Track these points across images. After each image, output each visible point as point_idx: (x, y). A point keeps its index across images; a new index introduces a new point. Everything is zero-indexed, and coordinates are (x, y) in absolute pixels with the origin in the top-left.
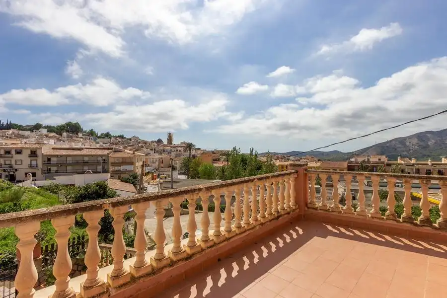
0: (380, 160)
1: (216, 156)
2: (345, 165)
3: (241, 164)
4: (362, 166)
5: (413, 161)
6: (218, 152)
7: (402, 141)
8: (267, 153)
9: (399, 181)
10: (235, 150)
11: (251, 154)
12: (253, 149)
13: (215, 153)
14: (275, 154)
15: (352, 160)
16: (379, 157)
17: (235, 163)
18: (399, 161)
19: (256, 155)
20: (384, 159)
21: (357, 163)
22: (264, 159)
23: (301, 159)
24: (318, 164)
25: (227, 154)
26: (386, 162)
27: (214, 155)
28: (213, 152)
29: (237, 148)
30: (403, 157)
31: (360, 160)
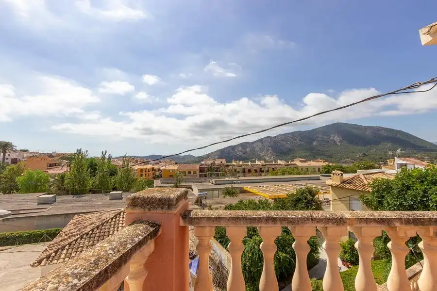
0: (221, 162)
1: (53, 160)
2: (197, 167)
3: (88, 170)
4: (211, 167)
5: (241, 163)
6: (58, 155)
7: (233, 148)
8: (124, 157)
9: (235, 179)
10: (80, 153)
11: (103, 158)
12: (106, 152)
13: (53, 157)
14: (133, 157)
15: (203, 163)
16: (221, 160)
17: (79, 168)
18: (234, 163)
19: (110, 158)
20: (224, 161)
21: (206, 165)
22: (121, 163)
23: (160, 162)
24: (176, 167)
25: (69, 158)
26: (226, 164)
27: (52, 158)
28: (50, 156)
29: (82, 151)
30: (236, 160)
31: (209, 162)
